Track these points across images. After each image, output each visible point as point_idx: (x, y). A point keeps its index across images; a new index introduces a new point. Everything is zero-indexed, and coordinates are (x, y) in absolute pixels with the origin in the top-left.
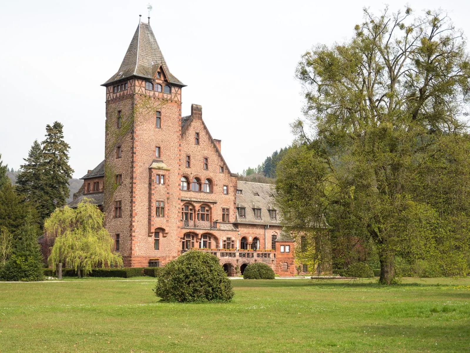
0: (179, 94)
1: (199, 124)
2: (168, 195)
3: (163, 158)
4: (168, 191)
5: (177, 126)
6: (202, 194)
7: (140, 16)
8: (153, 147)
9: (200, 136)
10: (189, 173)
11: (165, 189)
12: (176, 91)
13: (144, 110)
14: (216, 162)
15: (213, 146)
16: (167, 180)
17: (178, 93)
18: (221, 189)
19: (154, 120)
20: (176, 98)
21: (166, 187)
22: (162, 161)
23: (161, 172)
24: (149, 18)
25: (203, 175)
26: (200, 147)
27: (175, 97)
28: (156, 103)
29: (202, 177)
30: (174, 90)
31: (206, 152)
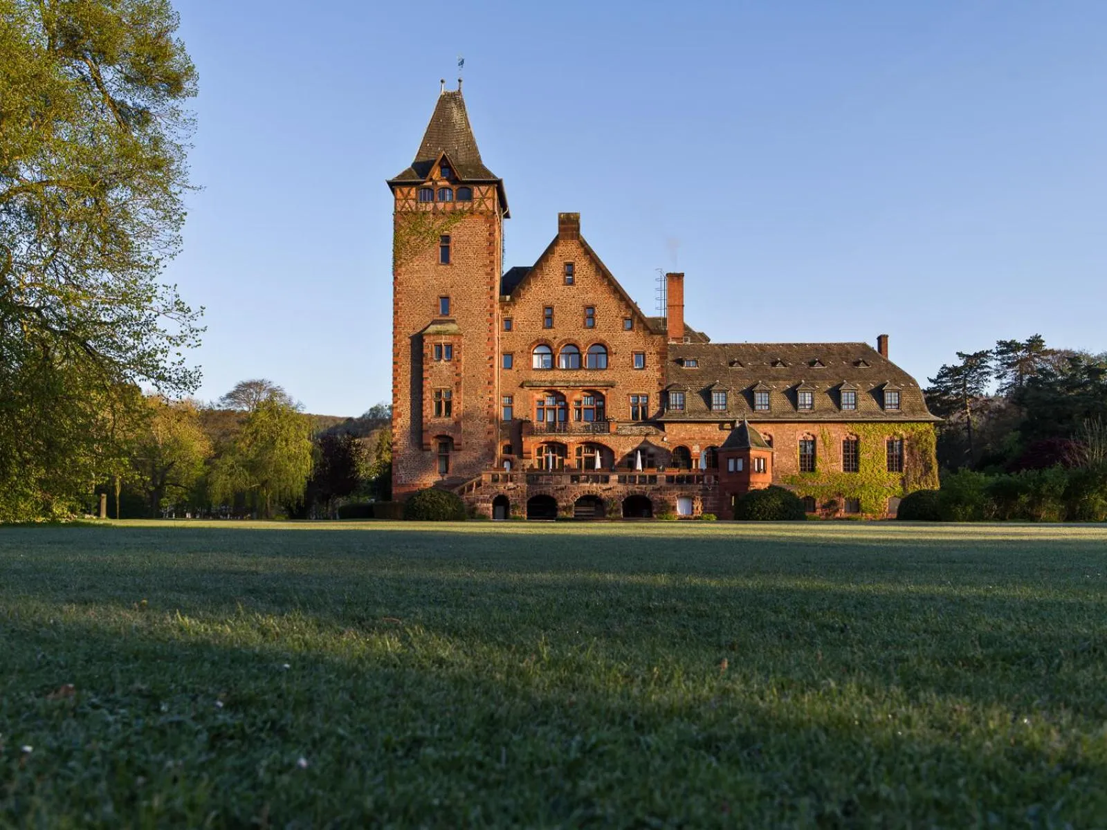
0: (489, 198)
1: (574, 246)
2: (457, 378)
3: (453, 316)
4: (458, 371)
5: (485, 255)
6: (557, 372)
7: (442, 81)
8: (434, 298)
9: (576, 267)
10: (550, 338)
11: (453, 368)
12: (481, 193)
13: (413, 238)
14: (614, 311)
15: (606, 283)
16: (456, 352)
17: (488, 195)
18: (627, 360)
19: (436, 251)
20: (483, 206)
21: (453, 365)
22: (453, 321)
23: (443, 340)
24: (460, 81)
25: (584, 337)
26: (575, 288)
27: (480, 205)
28: (440, 222)
29: (581, 343)
30: (478, 193)
31: (590, 295)
